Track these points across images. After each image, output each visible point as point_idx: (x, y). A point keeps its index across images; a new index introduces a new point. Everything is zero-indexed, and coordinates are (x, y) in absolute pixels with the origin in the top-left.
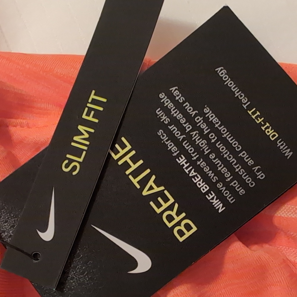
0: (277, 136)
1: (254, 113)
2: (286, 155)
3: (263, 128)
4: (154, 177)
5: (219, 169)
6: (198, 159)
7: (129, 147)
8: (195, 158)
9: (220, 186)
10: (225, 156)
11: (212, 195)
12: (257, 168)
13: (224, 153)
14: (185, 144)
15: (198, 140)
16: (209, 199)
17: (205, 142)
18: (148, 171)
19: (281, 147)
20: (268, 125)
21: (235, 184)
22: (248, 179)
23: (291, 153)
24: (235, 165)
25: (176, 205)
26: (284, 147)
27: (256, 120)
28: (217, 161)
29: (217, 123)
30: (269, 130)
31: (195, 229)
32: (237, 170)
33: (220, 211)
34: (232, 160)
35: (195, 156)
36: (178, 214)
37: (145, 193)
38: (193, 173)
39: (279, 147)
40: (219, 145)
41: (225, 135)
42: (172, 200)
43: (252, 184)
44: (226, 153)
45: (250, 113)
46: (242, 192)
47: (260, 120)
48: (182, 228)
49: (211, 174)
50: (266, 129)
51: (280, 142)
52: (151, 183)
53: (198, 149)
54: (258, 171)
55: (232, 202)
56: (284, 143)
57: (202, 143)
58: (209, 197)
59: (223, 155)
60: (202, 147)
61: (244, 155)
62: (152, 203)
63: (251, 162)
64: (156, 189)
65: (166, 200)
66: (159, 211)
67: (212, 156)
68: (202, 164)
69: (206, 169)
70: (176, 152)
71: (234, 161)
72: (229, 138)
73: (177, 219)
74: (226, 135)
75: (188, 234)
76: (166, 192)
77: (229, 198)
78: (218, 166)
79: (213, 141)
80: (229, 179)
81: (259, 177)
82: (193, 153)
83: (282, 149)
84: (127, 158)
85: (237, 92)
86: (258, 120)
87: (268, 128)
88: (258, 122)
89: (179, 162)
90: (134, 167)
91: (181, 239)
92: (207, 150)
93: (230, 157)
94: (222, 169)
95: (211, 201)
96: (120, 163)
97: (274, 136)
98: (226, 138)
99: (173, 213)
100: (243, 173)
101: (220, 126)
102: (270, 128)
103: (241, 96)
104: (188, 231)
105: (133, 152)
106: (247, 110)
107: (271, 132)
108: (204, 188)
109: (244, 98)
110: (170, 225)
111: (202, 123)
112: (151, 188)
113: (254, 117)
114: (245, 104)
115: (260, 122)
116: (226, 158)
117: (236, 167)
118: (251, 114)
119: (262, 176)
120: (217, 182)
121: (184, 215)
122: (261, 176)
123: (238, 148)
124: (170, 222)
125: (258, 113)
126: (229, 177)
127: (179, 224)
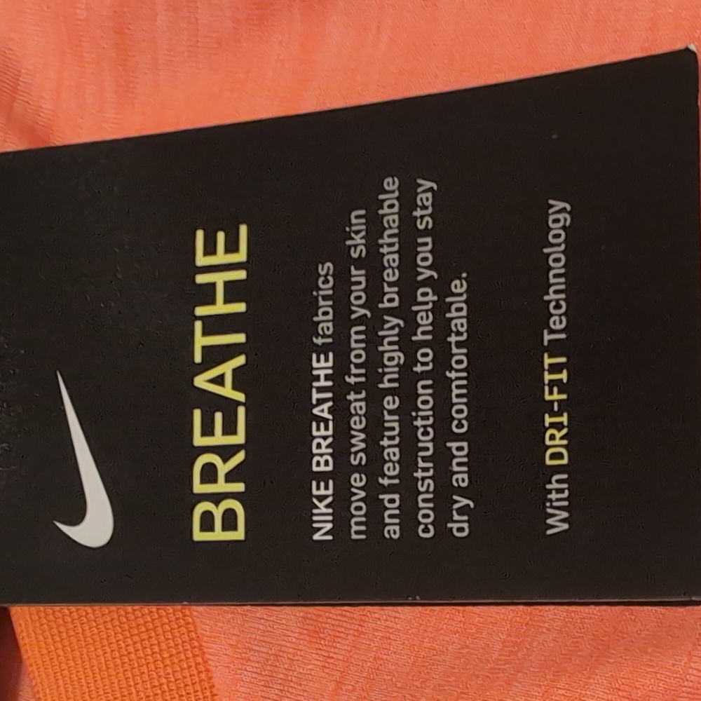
0: (565, 461)
1: (555, 369)
2: (550, 521)
3: (548, 420)
4: (240, 360)
5: (385, 442)
6: (357, 388)
7: (241, 256)
8: (352, 380)
9: (358, 480)
10: (419, 423)
11: (327, 488)
12: (465, 502)
13: (421, 413)
14: (357, 333)
15: (390, 343)
16: (315, 492)
17: (399, 358)
18: (240, 338)
19: (553, 496)
20: (564, 419)
21: (391, 501)
22: (426, 512)
23: (565, 526)
24: (425, 459)
25: (240, 457)
26: (558, 500)
27: (547, 388)
28: (392, 421)
29: (459, 333)
30: (558, 435)
31: (239, 535)
32: (419, 474)
33: (317, 537)
34: (427, 443)
35: (356, 376)
36: (230, 478)
37: (201, 381)
38: (323, 411)
39: (550, 491)
40: (424, 387)
41: (453, 375)
42: (240, 438)
43: (426, 530)
44: (426, 418)
45: (548, 361)
46: (393, 530)
47: (556, 396)
48: (218, 513)
49: (358, 441)
50: (552, 425)
51: (558, 481)
52: (227, 368)
53: (374, 363)
54: (461, 511)
55: (354, 537)
56: (567, 492)
57: (393, 357)
58: (318, 488)
59: (416, 419)
60: (384, 366)
61: (460, 451)
62: (197, 414)
63: (461, 478)
64: (227, 391)
65: (230, 429)
66: (199, 440)
67: (391, 403)
68: (358, 403)
69: (357, 424)
70: (324, 336)
71: (427, 449)
72: (458, 387)
73: (221, 486)
74: (457, 376)
75: (218, 535)
76: (241, 411)
77: (357, 524)
78: (387, 433)
79: (419, 369)
80: (386, 482)
81: (455, 526)
82: (357, 366)
83: (551, 501)
84: (219, 279)
85: (556, 292)
86: (551, 393)
87: (559, 426)
88: (547, 397)
89: (315, 365)
90: (221, 307)
91: (199, 536)
92: (390, 381)
93: (426, 433)
94: (390, 446)
95: (315, 501)
96: (201, 279)
97: (558, 456)
98: (451, 381)
99: (223, 468)
100: (427, 492)
101: (459, 344)
102: (565, 431)
103: (558, 306)
104: (224, 529)
105: (241, 275)
106: (546, 349)
107: (557, 442)
108: (322, 461)
109: (560, 315)
110: (198, 488)
111: (427, 311)
112: (219, 380)
113: (548, 377)
114: (552, 332)
115: (552, 402)
116: (417, 428)
117: (421, 464)
118: (546, 367)
119: (461, 530)
120: (359, 468)
121: (239, 487)
122: (460, 526)
123: (460, 425)
124: (203, 481)
125: (564, 376)
126: (390, 478)
127: (217, 498)
